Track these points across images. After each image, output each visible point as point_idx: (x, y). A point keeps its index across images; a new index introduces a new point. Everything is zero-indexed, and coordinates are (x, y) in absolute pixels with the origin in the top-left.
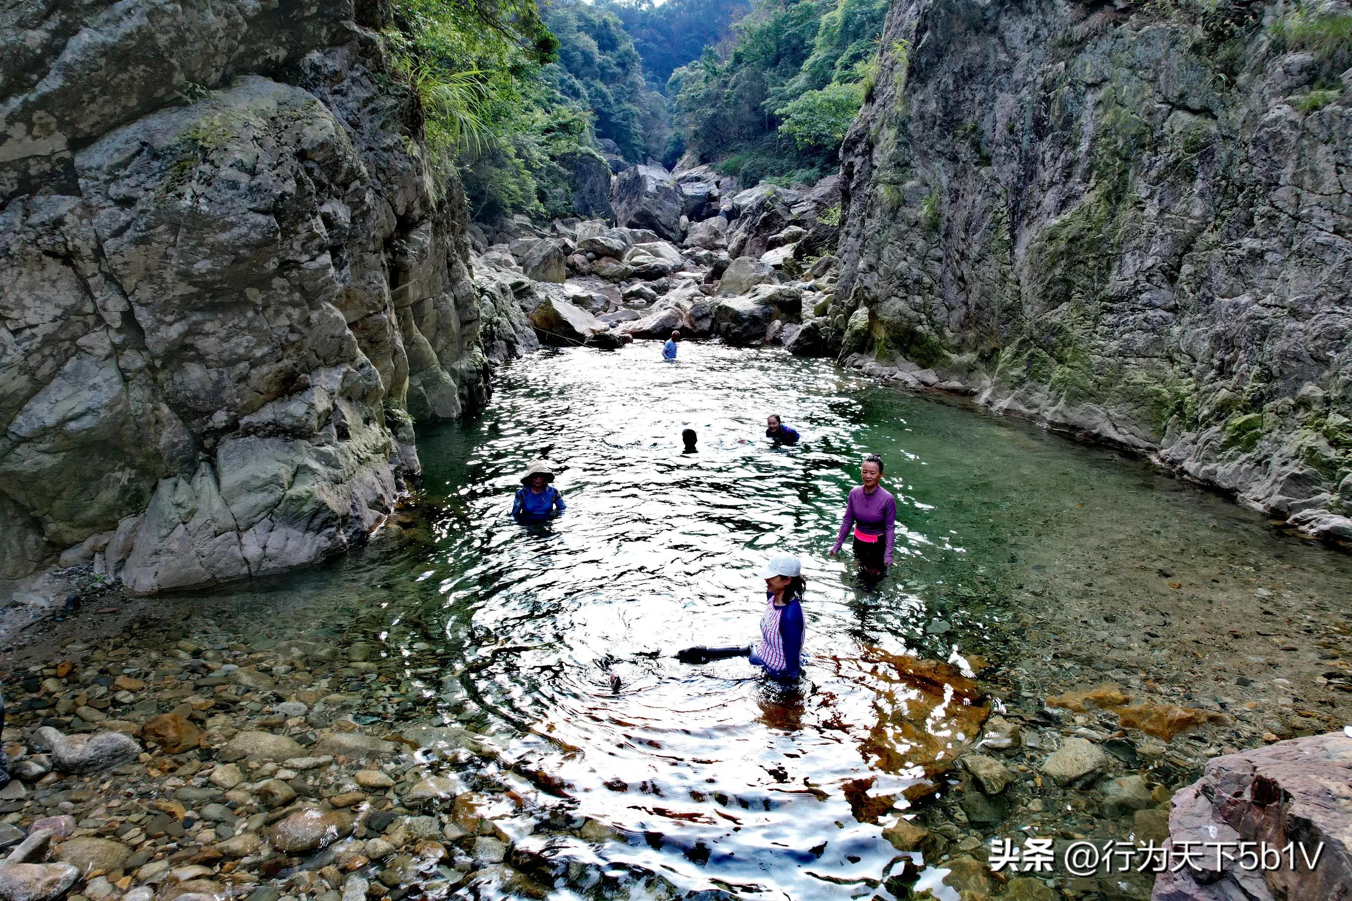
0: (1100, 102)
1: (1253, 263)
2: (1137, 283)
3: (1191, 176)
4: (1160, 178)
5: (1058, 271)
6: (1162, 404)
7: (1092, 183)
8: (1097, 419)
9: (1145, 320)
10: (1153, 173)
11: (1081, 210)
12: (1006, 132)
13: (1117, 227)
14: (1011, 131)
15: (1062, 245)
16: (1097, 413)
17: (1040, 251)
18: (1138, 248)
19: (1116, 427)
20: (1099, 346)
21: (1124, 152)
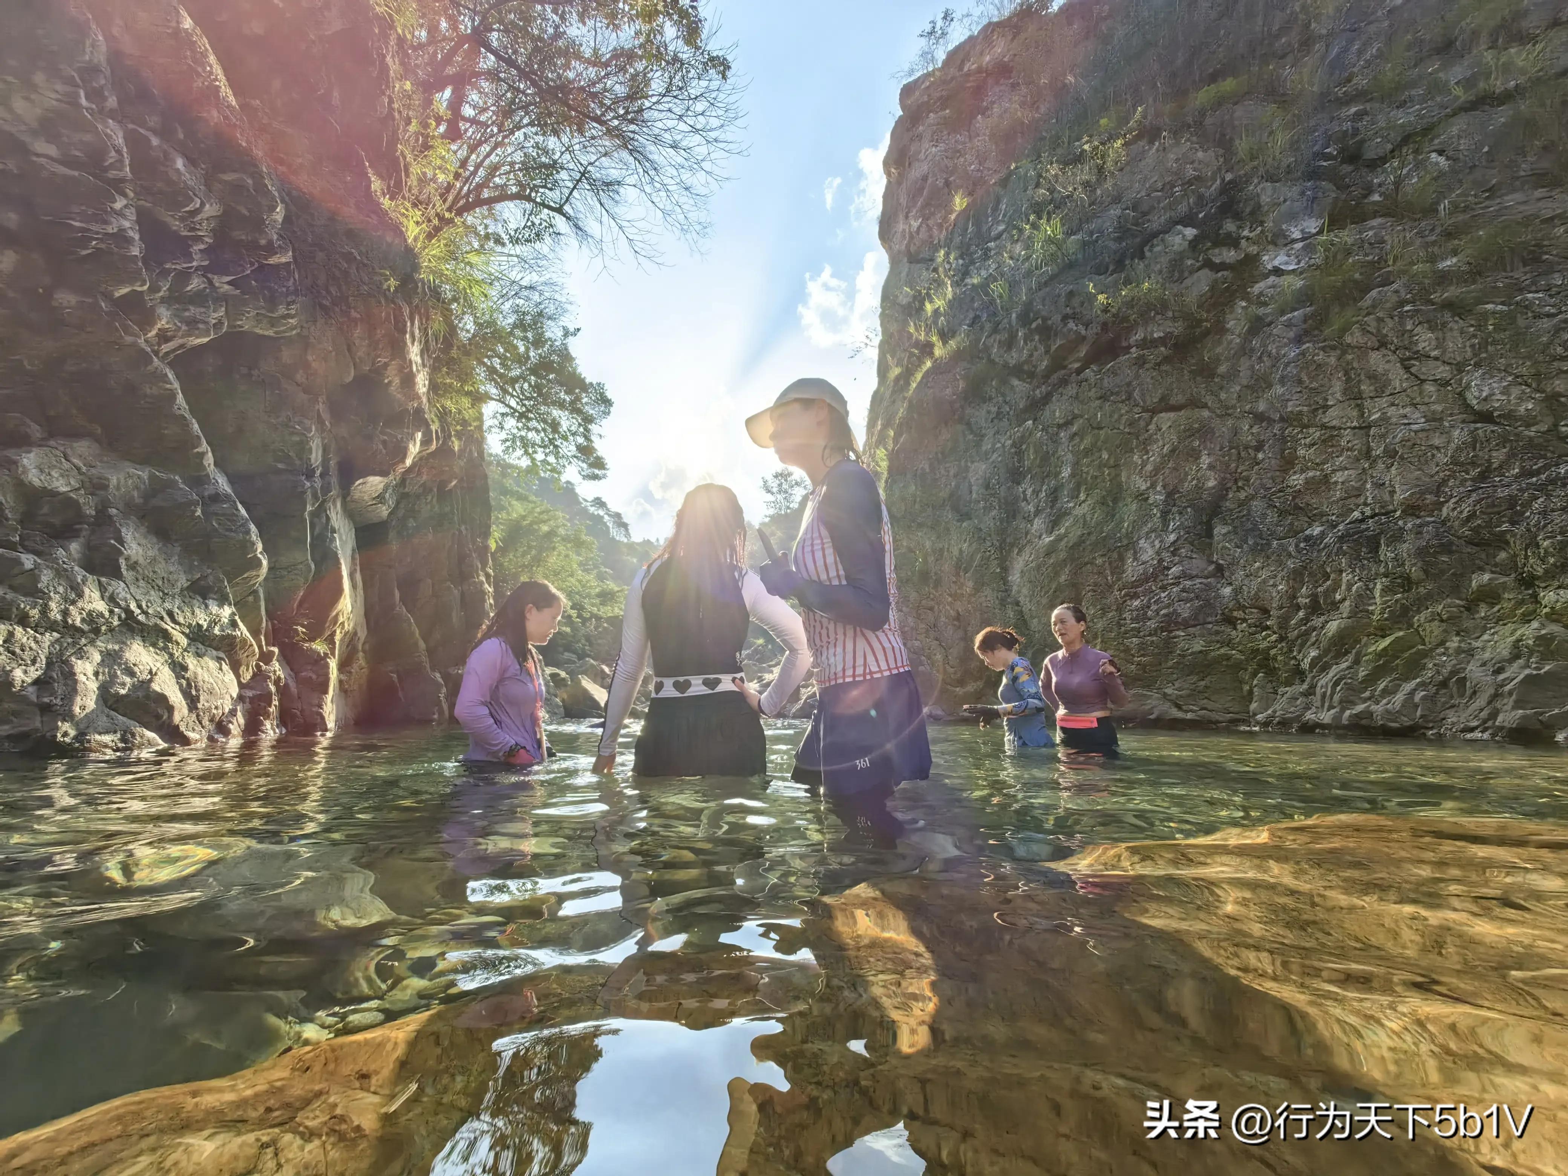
0: (1075, 434)
1: (1316, 492)
2: (1161, 561)
3: (1195, 455)
4: (1157, 470)
5: (1063, 578)
6: (1238, 667)
7: (1082, 497)
8: (1150, 703)
9: (1183, 590)
10: (1149, 467)
11: (1076, 522)
12: (982, 491)
13: (1122, 521)
14: (987, 487)
15: (1063, 555)
16: (1150, 697)
17: (1039, 567)
18: (1153, 530)
19: (1179, 707)
20: (1133, 629)
21: (1112, 462)
